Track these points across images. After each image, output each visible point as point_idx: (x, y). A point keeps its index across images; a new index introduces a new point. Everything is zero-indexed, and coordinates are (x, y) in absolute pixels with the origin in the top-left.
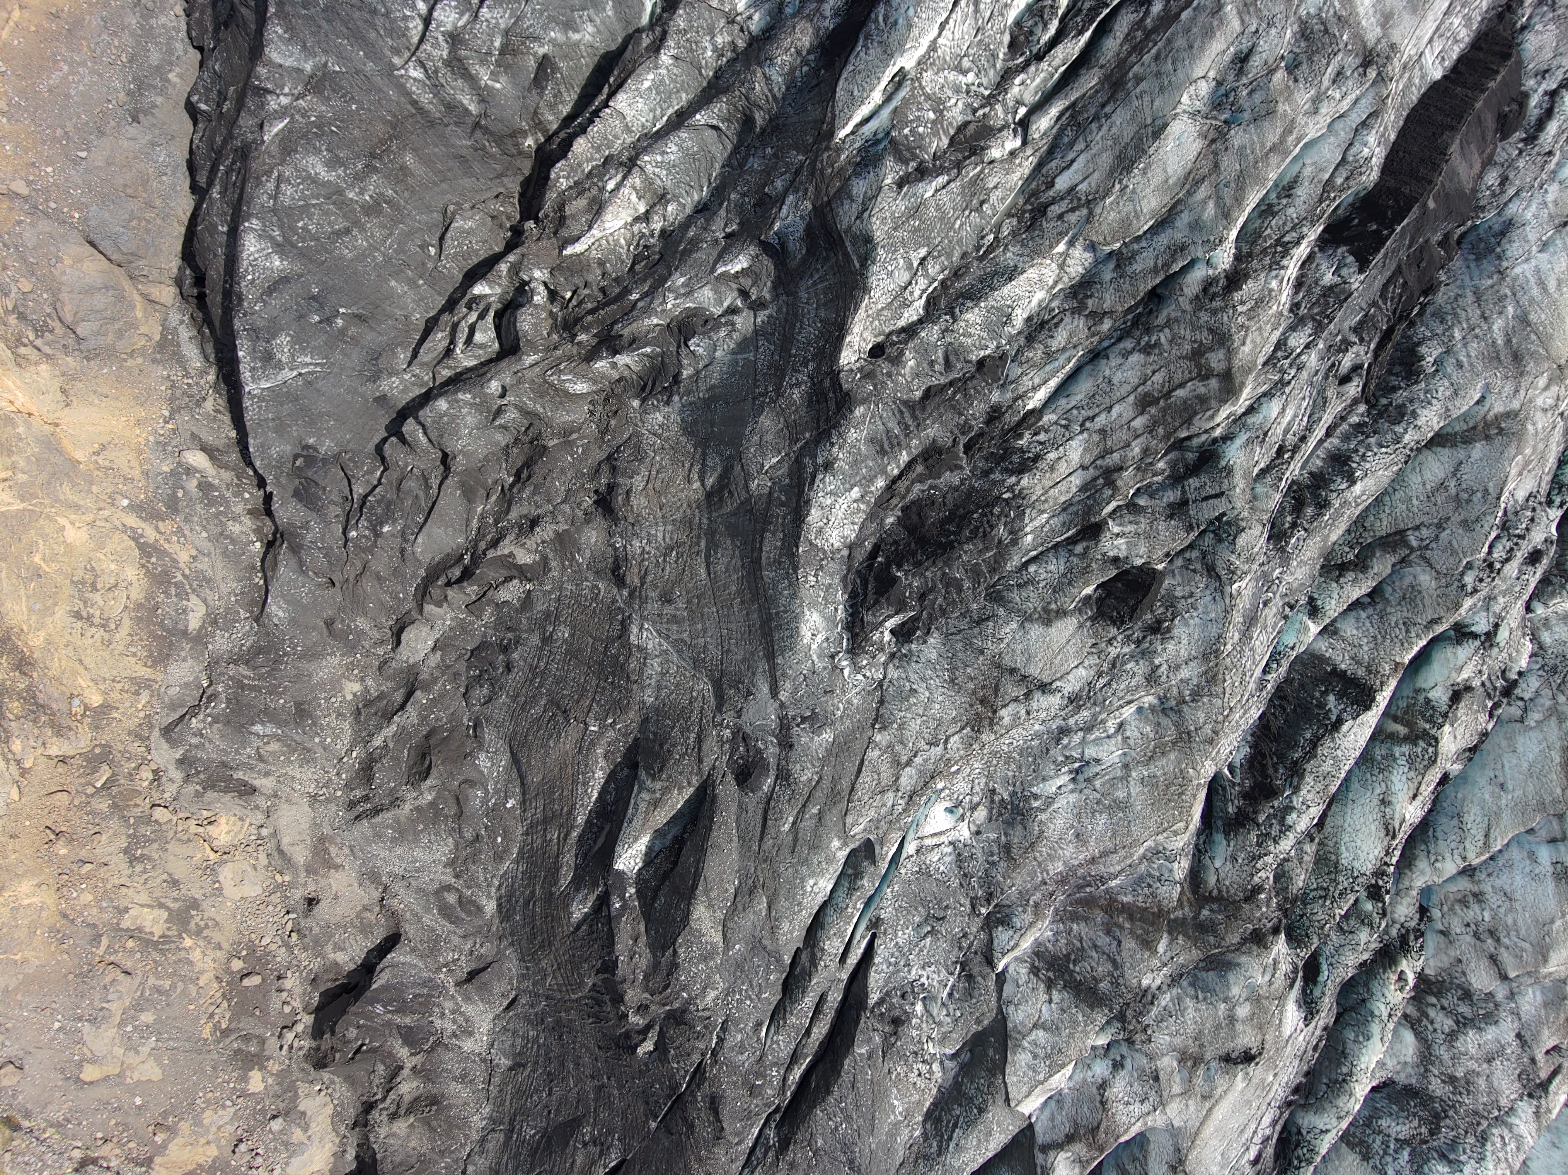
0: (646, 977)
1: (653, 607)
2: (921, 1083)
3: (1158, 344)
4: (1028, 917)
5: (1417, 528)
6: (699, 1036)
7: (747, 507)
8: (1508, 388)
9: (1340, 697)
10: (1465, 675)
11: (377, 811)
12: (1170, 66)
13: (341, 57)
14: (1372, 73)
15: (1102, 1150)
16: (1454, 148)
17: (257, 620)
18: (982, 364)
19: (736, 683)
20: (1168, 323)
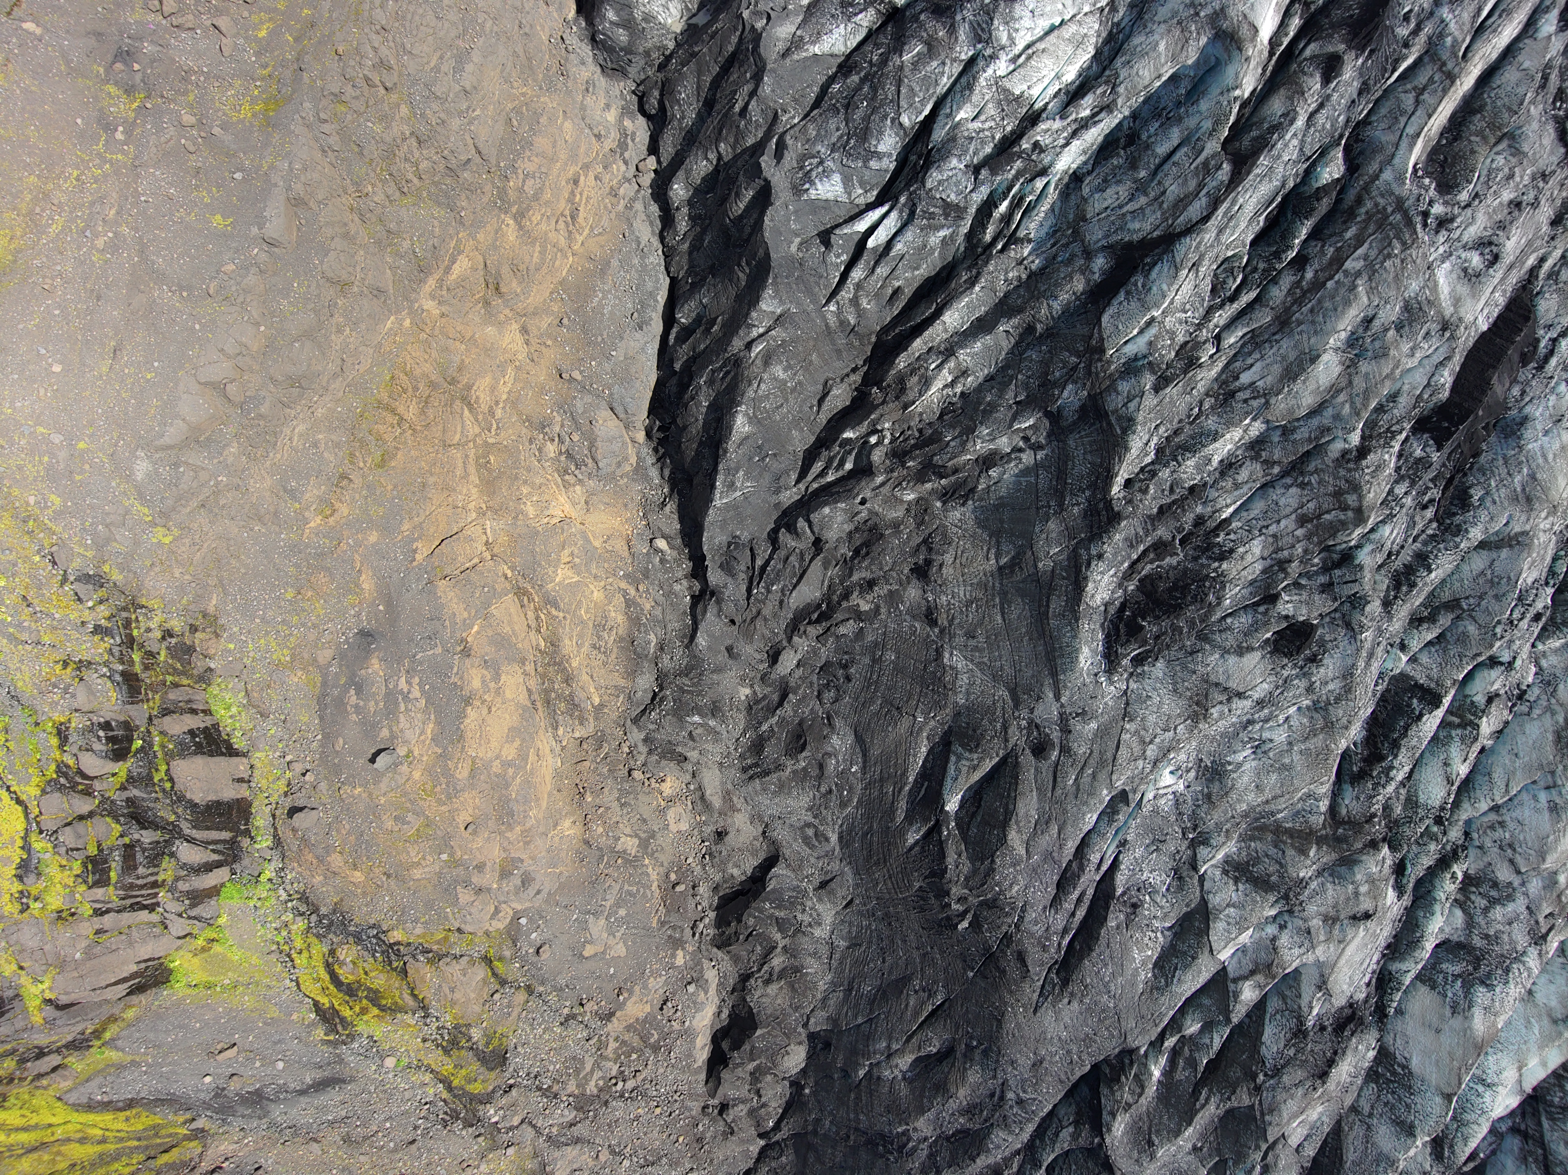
0: (967, 879)
1: (960, 640)
2: (1151, 944)
3: (1309, 483)
4: (1222, 839)
5: (1467, 598)
6: (1007, 915)
7: (1035, 577)
8: (1523, 518)
9: (1420, 700)
10: (1495, 687)
11: (766, 773)
12: (1320, 319)
13: (798, 304)
14: (1447, 334)
15: (1274, 978)
16: (1495, 380)
17: (687, 647)
18: (1192, 489)
19: (1028, 691)
20: (1316, 471)
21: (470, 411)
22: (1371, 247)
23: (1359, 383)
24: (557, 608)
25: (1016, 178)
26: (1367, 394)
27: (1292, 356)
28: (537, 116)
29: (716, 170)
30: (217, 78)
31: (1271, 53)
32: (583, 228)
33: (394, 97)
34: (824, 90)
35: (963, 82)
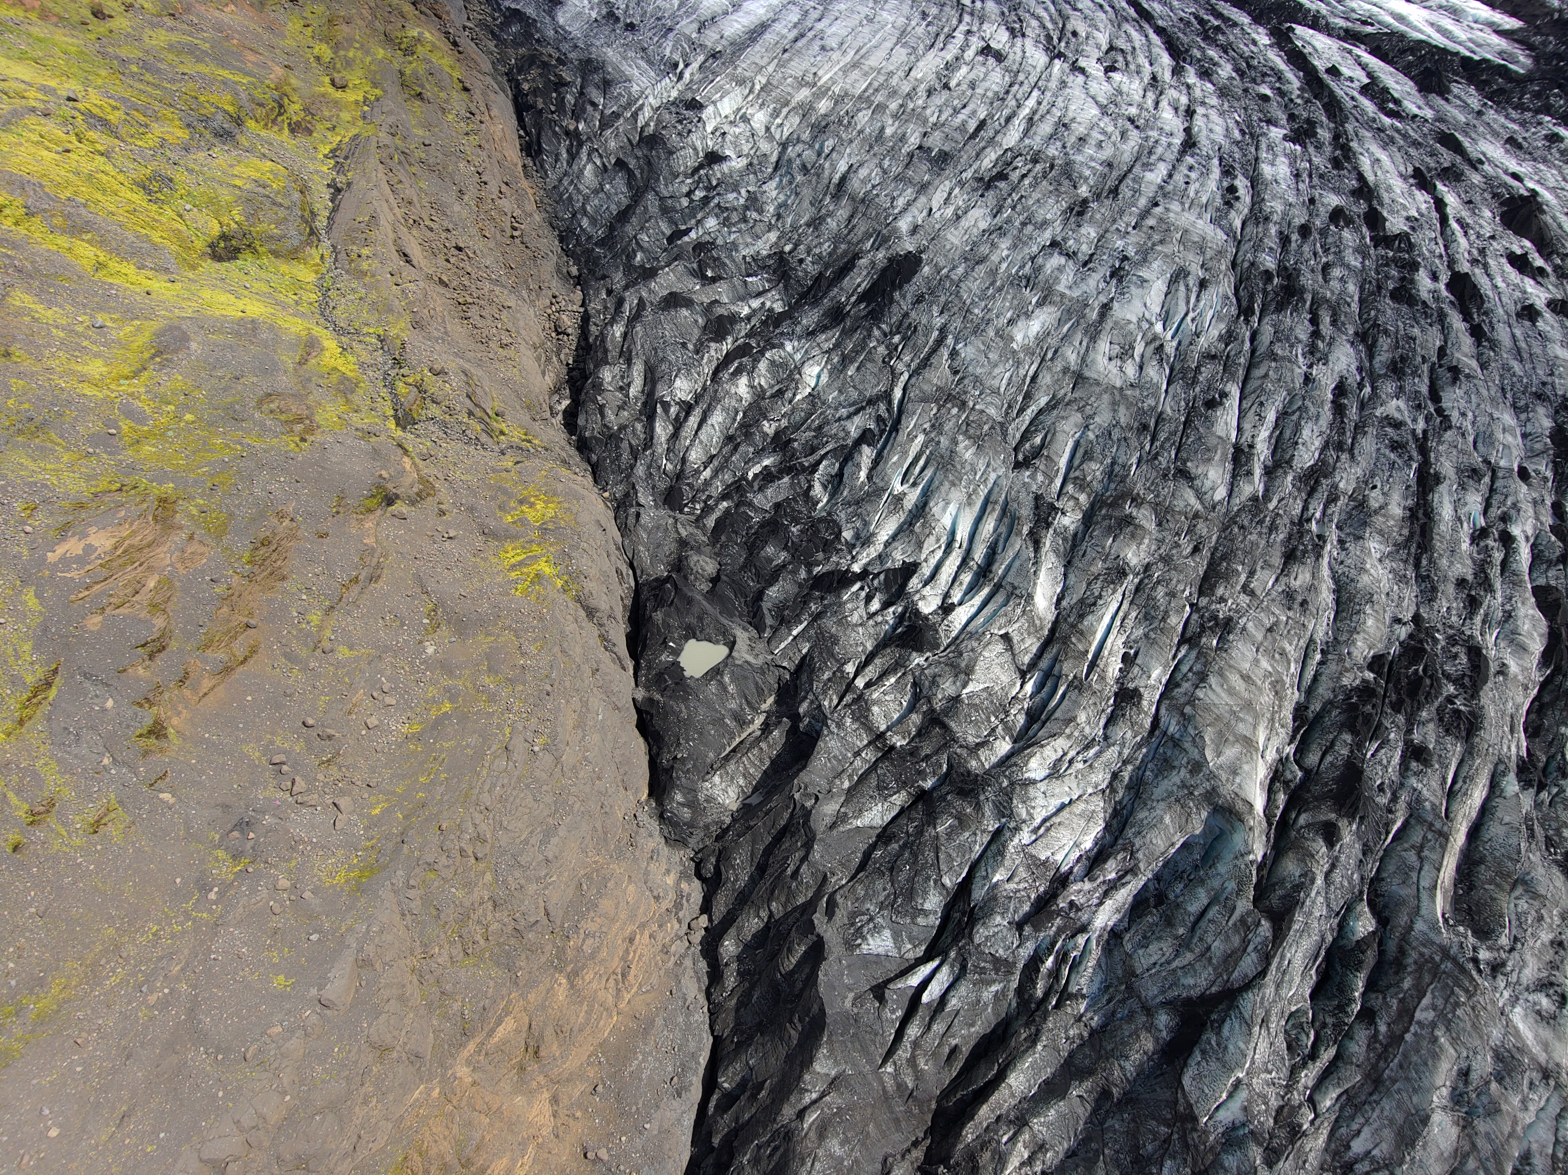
22: (1434, 997)
23: (1484, 1145)
25: (1058, 934)
27: (1400, 1117)
28: (606, 880)
29: (767, 927)
30: (323, 847)
31: (1270, 824)
32: (631, 986)
33: (482, 866)
34: (867, 856)
35: (993, 847)
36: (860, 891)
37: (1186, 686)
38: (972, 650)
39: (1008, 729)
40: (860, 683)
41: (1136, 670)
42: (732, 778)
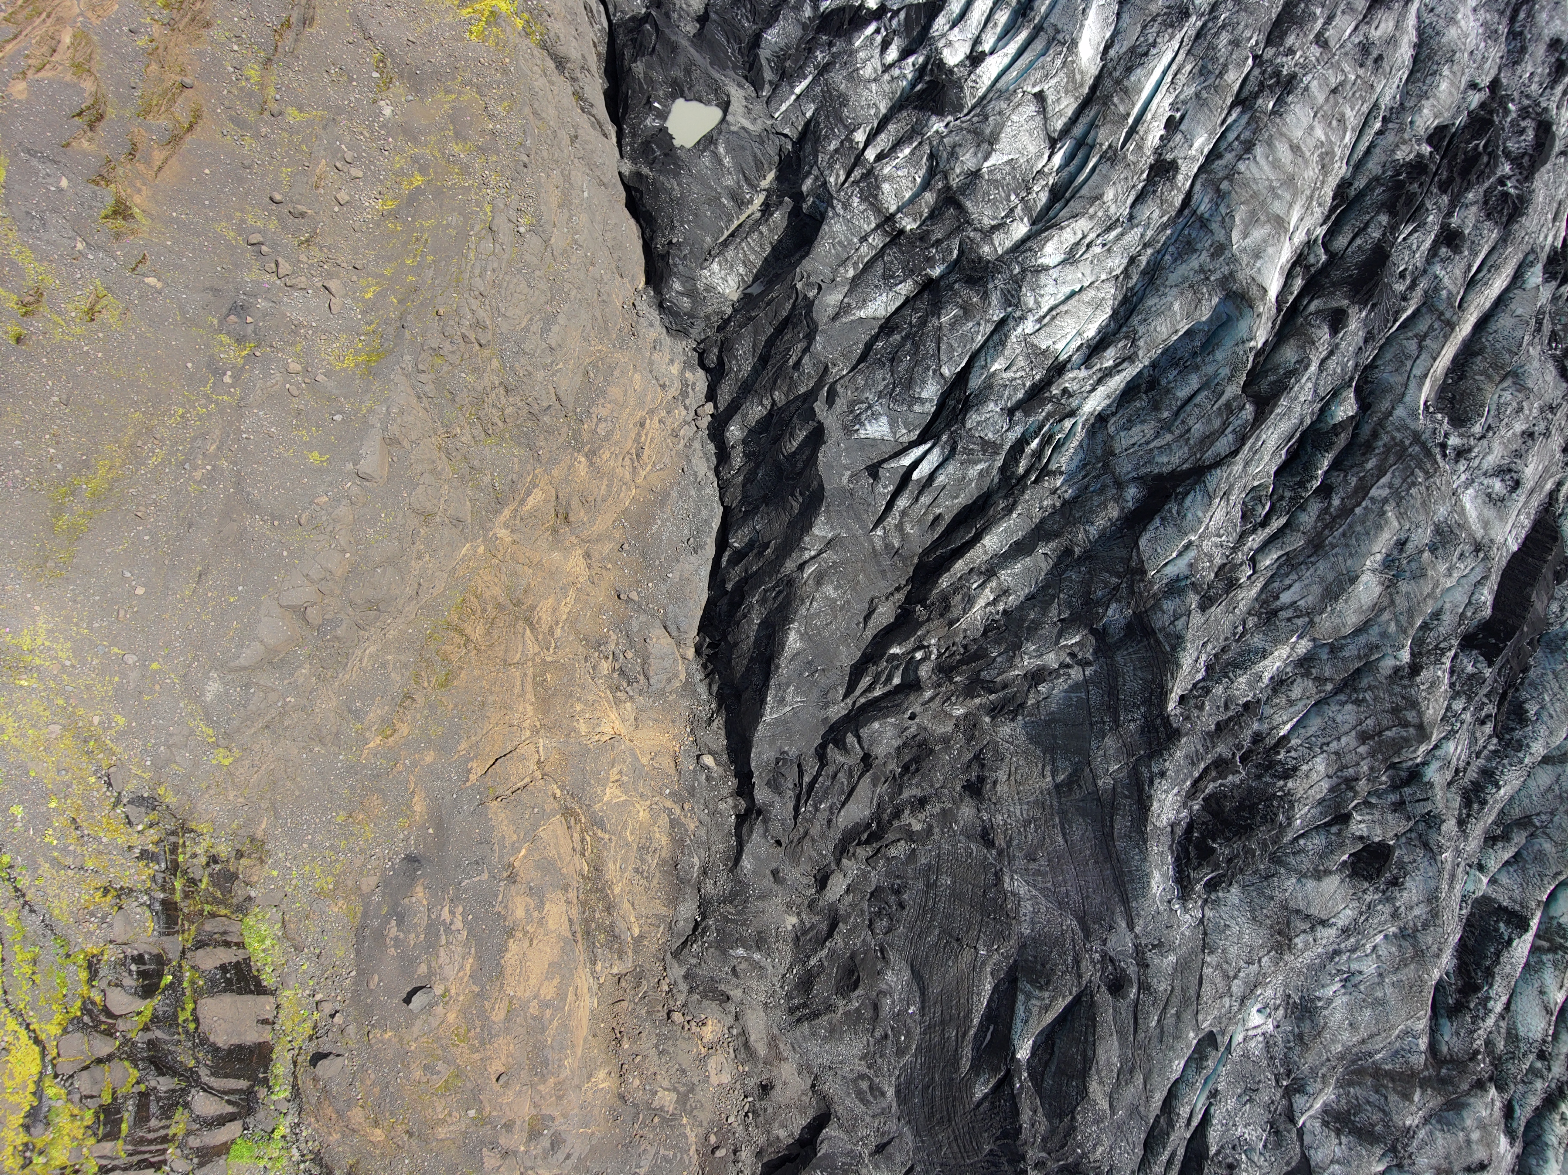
0: (1044, 1140)
1: (1020, 863)
3: (1364, 700)
4: (1319, 1086)
5: (1538, 814)
7: (1096, 796)
9: (1507, 923)
11: (816, 1015)
12: (1354, 542)
13: (848, 529)
14: (1481, 555)
16: (1534, 598)
17: (731, 871)
18: (1246, 706)
19: (1099, 920)
20: (1370, 688)
21: (532, 631)
22: (1394, 476)
23: (1401, 603)
24: (603, 829)
25: (1047, 419)
26: (1411, 613)
27: (1330, 577)
28: (611, 370)
29: (770, 414)
30: (324, 332)
31: (1279, 310)
32: (646, 464)
33: (487, 352)
34: (869, 347)
35: (996, 338)
36: (860, 381)
37: (1229, 157)
38: (1000, 113)
39: (1027, 209)
40: (870, 155)
41: (1178, 137)
42: (732, 266)
